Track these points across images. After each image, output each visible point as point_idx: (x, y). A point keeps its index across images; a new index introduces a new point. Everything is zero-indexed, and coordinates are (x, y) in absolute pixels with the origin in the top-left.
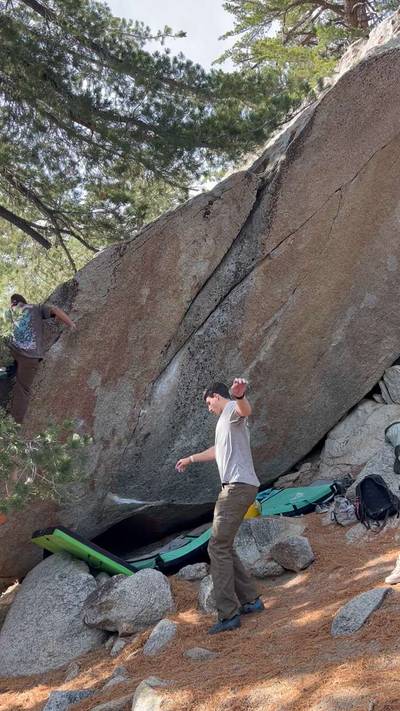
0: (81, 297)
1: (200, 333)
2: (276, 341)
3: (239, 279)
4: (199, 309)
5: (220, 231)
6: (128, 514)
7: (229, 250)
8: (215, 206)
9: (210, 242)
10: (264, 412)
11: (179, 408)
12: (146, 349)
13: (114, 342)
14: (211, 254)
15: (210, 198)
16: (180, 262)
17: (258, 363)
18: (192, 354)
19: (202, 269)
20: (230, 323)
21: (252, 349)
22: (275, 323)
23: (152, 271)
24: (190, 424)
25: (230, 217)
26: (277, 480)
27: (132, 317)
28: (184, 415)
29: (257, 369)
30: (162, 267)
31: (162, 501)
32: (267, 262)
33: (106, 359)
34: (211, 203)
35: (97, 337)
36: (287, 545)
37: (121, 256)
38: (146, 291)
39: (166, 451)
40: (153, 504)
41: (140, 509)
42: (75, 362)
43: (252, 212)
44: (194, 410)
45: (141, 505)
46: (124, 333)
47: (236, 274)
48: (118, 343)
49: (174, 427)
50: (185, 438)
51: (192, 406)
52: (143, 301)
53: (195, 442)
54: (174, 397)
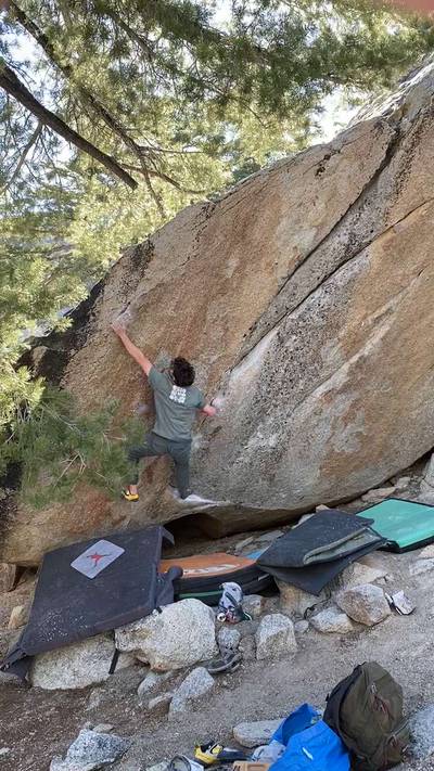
0: (155, 262)
1: (294, 316)
2: (388, 333)
3: (350, 253)
4: (295, 288)
5: (334, 194)
6: (188, 512)
7: (343, 217)
8: (331, 163)
9: (321, 206)
10: (360, 415)
11: (258, 402)
12: (227, 330)
13: (190, 319)
14: (320, 221)
15: (327, 152)
16: (279, 229)
17: (360, 358)
18: (281, 341)
19: (306, 239)
20: (333, 308)
21: (356, 341)
22: (389, 312)
23: (243, 238)
24: (270, 420)
25: (349, 177)
26: (366, 493)
27: (214, 291)
28: (263, 411)
29: (358, 365)
30: (257, 234)
31: (228, 502)
32: (389, 235)
33: (179, 339)
34: (327, 157)
35: (170, 312)
36: (359, 594)
37: (207, 217)
38: (233, 262)
39: (238, 447)
40: (218, 503)
41: (202, 508)
42: (142, 338)
43: (379, 172)
44: (276, 406)
45: (202, 504)
46: (203, 309)
47: (348, 248)
48: (194, 321)
49: (249, 423)
50: (261, 436)
51: (274, 401)
52: (229, 273)
53: (272, 442)
54: (254, 389)
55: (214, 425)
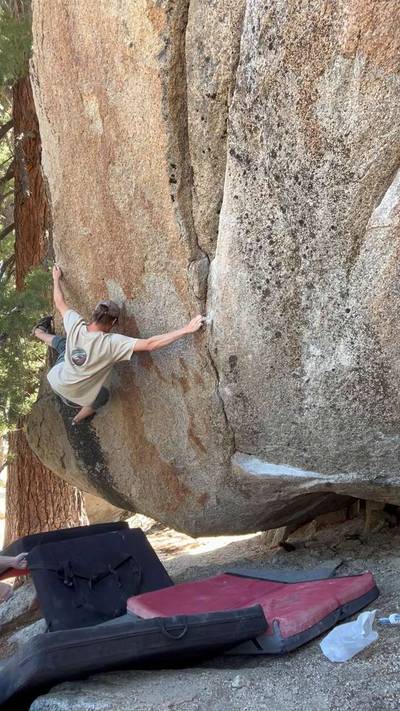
11: (267, 293)
24: (316, 316)
27: (101, 167)
28: (291, 305)
33: (111, 258)
35: (84, 231)
38: (92, 107)
40: (333, 479)
41: (307, 485)
44: (310, 286)
45: (311, 479)
46: (107, 200)
48: (110, 224)
49: (278, 335)
50: (318, 352)
51: (300, 279)
52: (98, 125)
53: (345, 358)
54: (244, 274)
55: (223, 357)
